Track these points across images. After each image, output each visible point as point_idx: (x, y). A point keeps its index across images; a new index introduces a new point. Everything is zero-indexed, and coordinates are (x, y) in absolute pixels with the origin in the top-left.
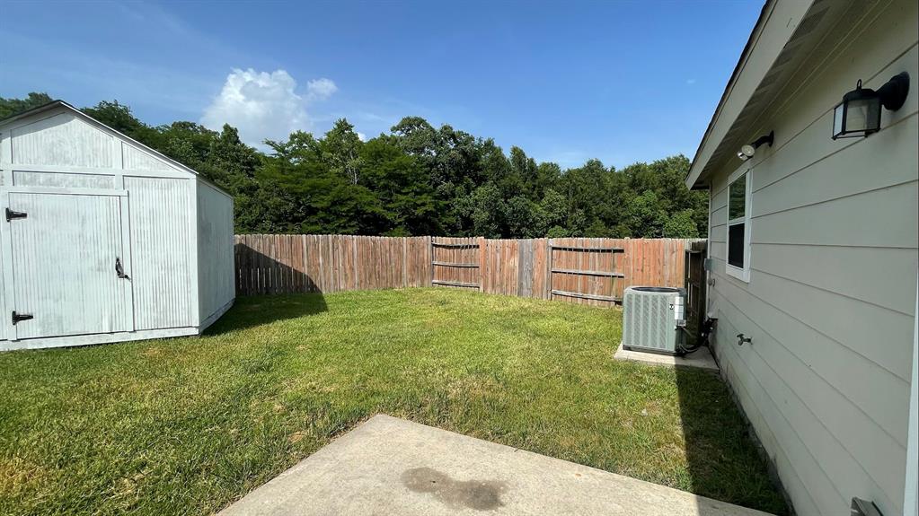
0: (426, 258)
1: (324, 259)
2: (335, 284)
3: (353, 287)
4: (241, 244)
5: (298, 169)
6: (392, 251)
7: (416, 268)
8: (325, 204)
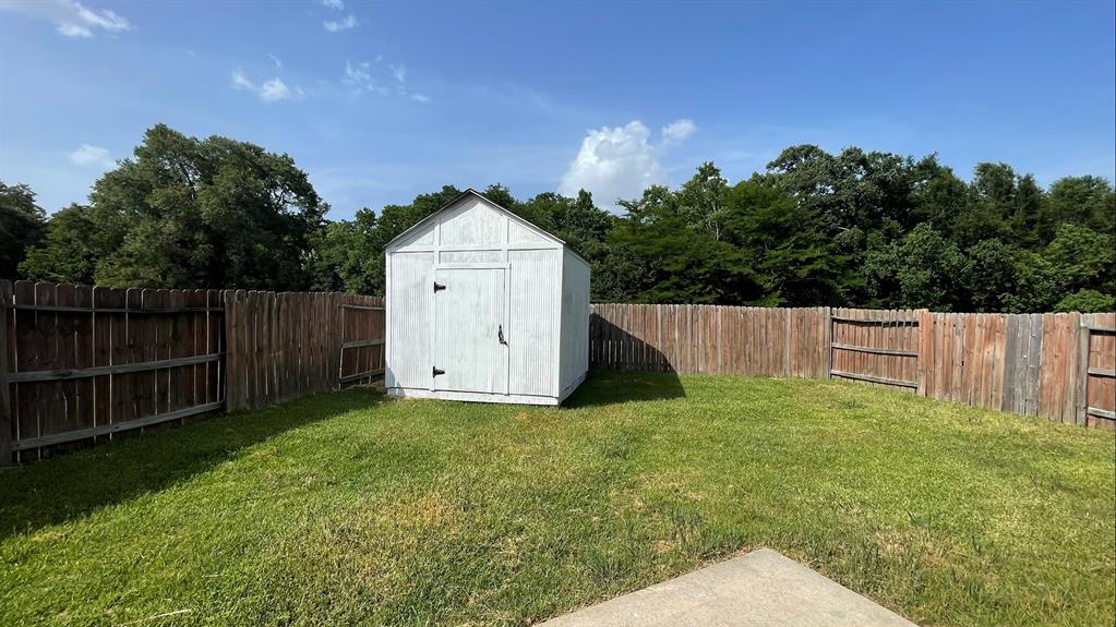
0: (821, 338)
1: (680, 334)
2: (693, 364)
3: (715, 370)
4: (594, 314)
5: (651, 228)
6: (770, 327)
7: (806, 352)
8: (679, 267)
